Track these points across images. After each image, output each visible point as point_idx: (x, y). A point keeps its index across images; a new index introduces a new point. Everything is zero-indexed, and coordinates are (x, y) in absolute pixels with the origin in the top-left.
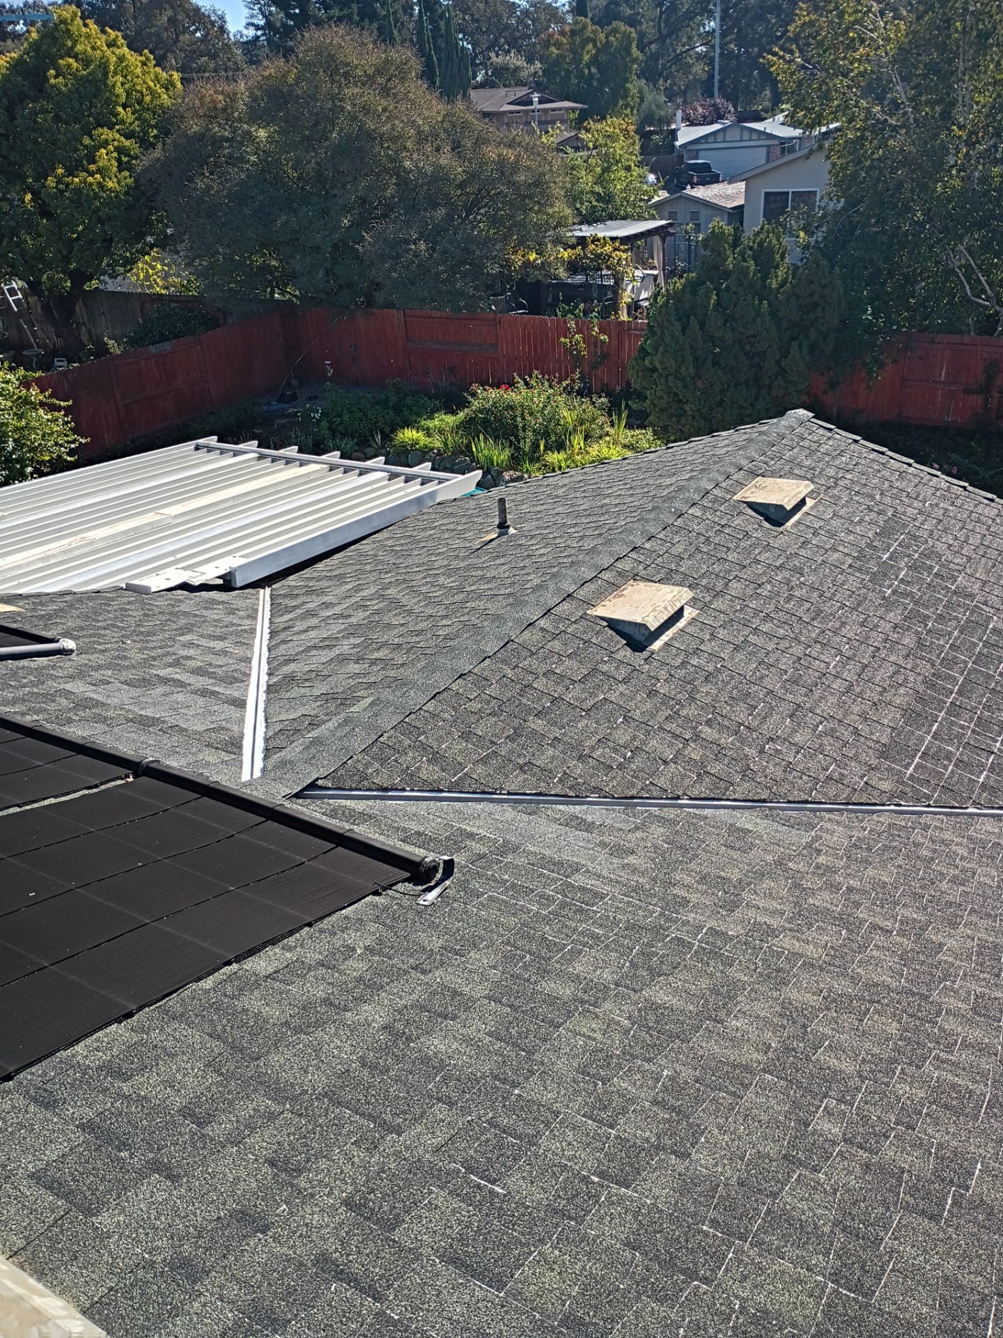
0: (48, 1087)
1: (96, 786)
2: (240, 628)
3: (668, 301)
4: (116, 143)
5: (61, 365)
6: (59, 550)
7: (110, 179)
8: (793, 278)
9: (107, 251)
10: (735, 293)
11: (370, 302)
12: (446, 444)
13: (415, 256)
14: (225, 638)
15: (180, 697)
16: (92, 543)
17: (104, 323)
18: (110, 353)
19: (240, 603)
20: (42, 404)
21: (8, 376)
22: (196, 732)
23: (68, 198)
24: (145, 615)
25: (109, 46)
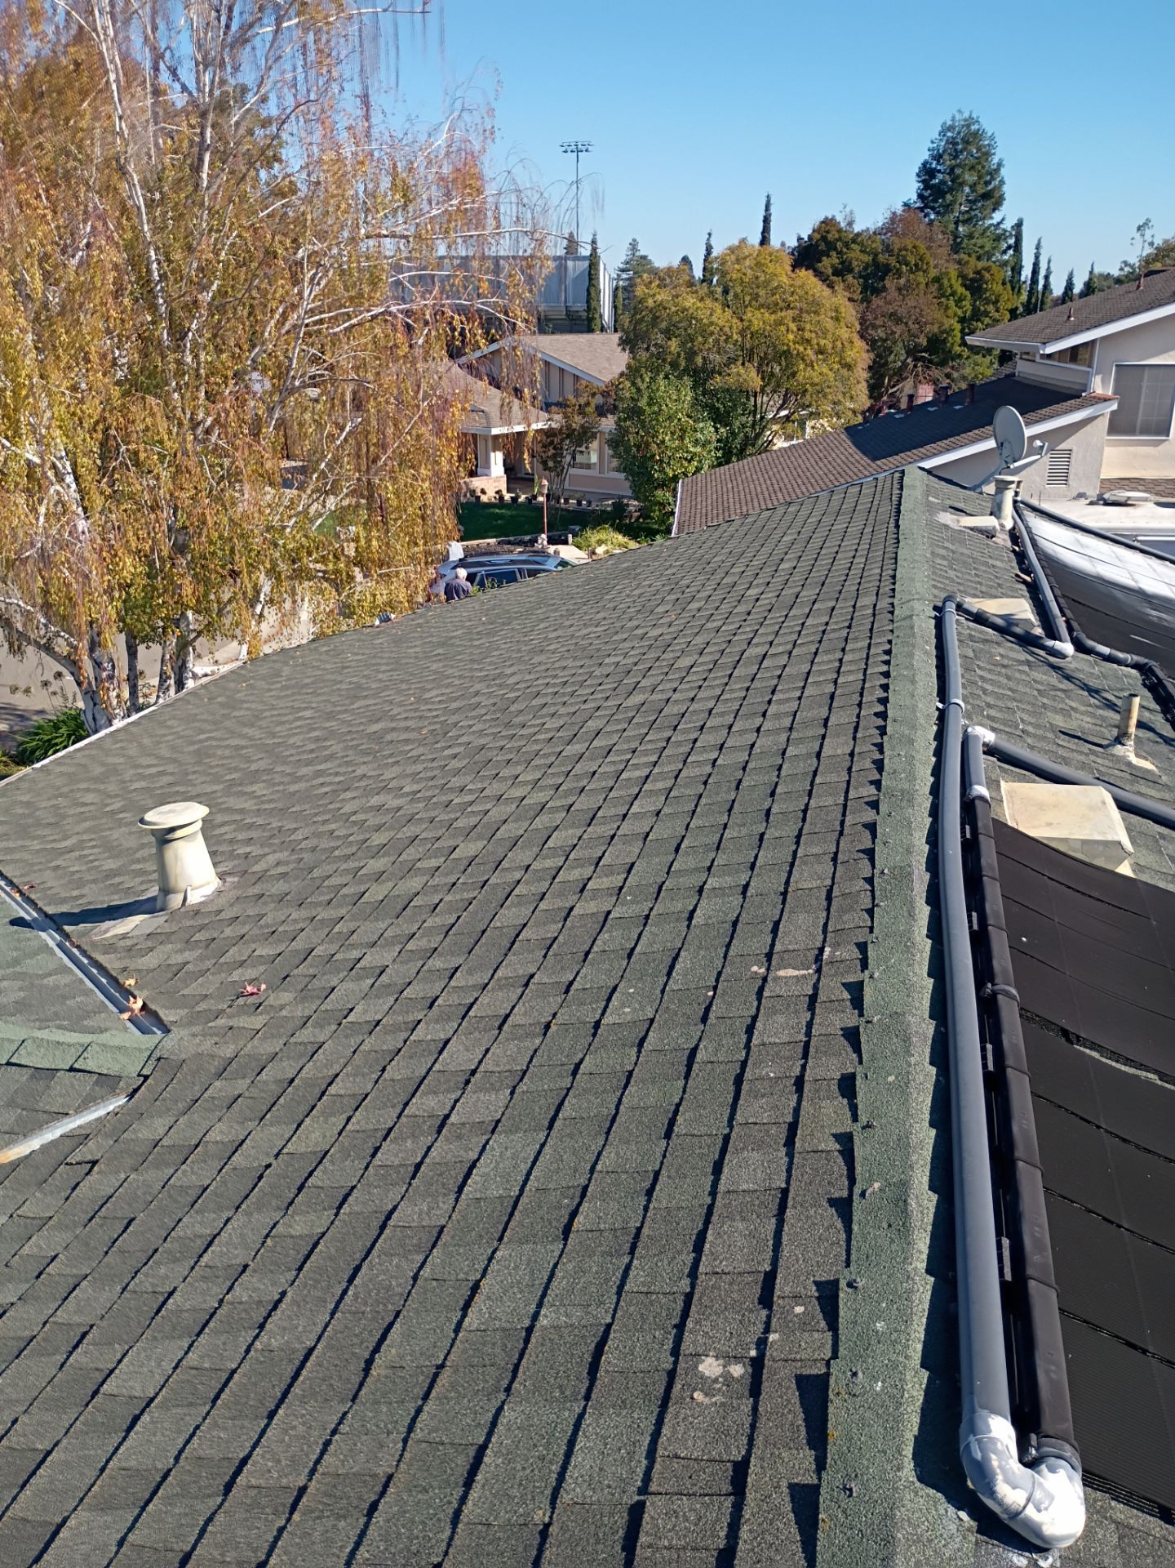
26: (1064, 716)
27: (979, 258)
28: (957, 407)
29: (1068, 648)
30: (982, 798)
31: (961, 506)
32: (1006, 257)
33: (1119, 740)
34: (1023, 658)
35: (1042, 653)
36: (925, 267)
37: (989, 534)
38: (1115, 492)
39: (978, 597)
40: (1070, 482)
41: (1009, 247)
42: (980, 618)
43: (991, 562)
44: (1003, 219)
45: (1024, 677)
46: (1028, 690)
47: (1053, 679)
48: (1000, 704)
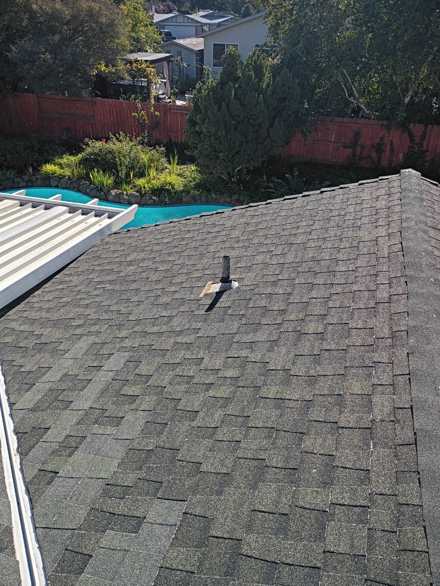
3: (209, 93)
8: (273, 83)
10: (244, 90)
11: (15, 89)
12: (73, 174)
13: (44, 61)
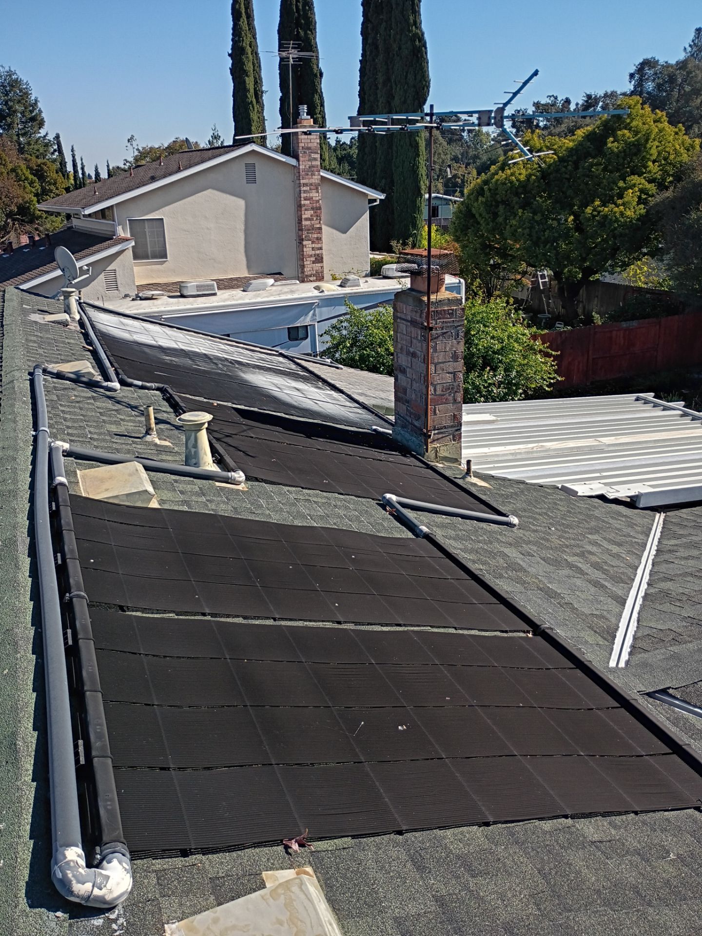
0: (423, 853)
1: (506, 632)
2: (634, 540)
4: (641, 186)
5: (560, 327)
6: (524, 451)
7: (630, 209)
9: (613, 257)
14: (622, 545)
15: (578, 582)
16: (548, 450)
17: (596, 303)
18: (594, 323)
19: (639, 520)
20: (540, 351)
21: (526, 331)
22: (583, 614)
23: (597, 221)
24: (569, 512)
25: (655, 122)
26: (117, 425)
27: (37, 157)
28: (42, 248)
29: (117, 385)
30: (62, 484)
31: (46, 309)
32: (54, 157)
33: (148, 433)
34: (90, 396)
35: (102, 390)
36: (4, 163)
37: (65, 324)
38: (145, 292)
39: (59, 363)
40: (119, 288)
41: (55, 151)
42: (59, 376)
43: (67, 341)
44: (47, 134)
45: (90, 407)
46: (93, 414)
47: (109, 404)
48: (76, 425)
